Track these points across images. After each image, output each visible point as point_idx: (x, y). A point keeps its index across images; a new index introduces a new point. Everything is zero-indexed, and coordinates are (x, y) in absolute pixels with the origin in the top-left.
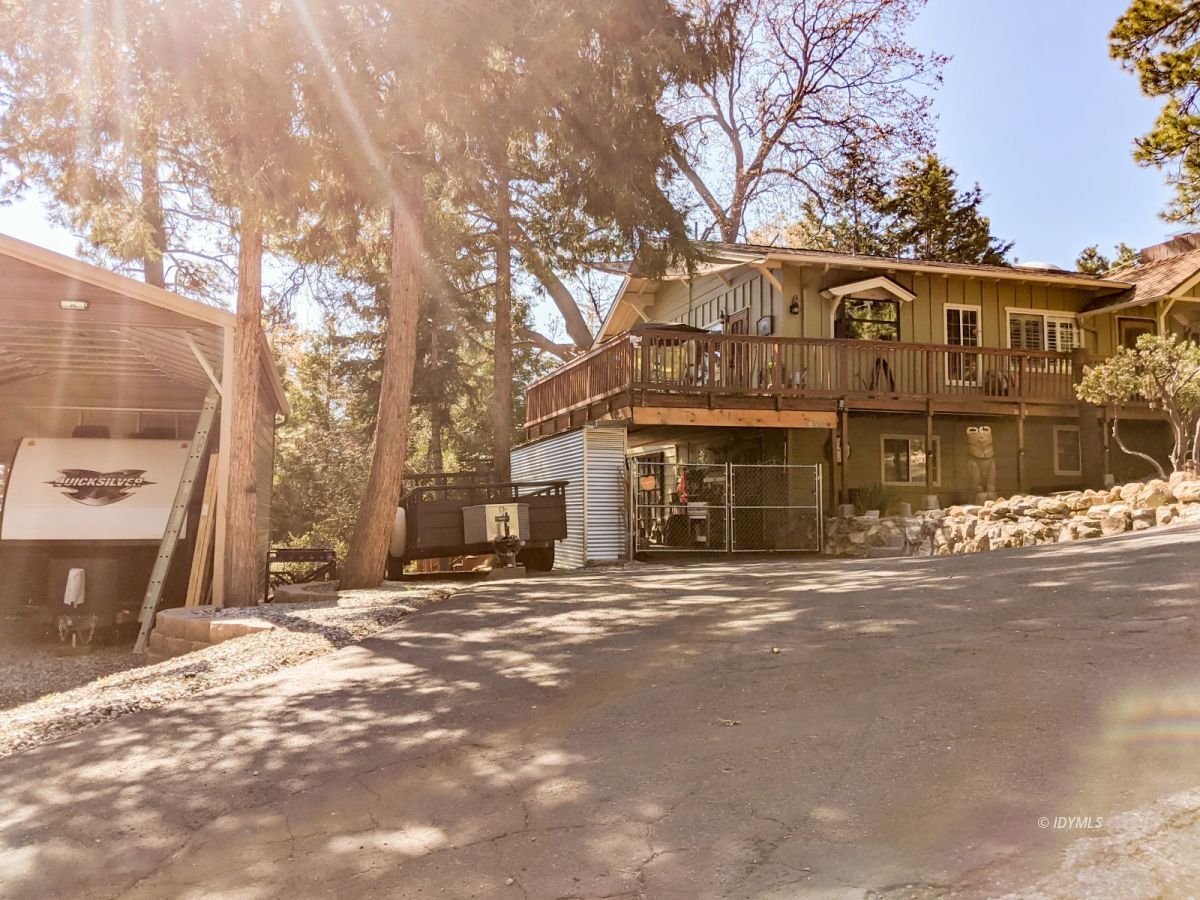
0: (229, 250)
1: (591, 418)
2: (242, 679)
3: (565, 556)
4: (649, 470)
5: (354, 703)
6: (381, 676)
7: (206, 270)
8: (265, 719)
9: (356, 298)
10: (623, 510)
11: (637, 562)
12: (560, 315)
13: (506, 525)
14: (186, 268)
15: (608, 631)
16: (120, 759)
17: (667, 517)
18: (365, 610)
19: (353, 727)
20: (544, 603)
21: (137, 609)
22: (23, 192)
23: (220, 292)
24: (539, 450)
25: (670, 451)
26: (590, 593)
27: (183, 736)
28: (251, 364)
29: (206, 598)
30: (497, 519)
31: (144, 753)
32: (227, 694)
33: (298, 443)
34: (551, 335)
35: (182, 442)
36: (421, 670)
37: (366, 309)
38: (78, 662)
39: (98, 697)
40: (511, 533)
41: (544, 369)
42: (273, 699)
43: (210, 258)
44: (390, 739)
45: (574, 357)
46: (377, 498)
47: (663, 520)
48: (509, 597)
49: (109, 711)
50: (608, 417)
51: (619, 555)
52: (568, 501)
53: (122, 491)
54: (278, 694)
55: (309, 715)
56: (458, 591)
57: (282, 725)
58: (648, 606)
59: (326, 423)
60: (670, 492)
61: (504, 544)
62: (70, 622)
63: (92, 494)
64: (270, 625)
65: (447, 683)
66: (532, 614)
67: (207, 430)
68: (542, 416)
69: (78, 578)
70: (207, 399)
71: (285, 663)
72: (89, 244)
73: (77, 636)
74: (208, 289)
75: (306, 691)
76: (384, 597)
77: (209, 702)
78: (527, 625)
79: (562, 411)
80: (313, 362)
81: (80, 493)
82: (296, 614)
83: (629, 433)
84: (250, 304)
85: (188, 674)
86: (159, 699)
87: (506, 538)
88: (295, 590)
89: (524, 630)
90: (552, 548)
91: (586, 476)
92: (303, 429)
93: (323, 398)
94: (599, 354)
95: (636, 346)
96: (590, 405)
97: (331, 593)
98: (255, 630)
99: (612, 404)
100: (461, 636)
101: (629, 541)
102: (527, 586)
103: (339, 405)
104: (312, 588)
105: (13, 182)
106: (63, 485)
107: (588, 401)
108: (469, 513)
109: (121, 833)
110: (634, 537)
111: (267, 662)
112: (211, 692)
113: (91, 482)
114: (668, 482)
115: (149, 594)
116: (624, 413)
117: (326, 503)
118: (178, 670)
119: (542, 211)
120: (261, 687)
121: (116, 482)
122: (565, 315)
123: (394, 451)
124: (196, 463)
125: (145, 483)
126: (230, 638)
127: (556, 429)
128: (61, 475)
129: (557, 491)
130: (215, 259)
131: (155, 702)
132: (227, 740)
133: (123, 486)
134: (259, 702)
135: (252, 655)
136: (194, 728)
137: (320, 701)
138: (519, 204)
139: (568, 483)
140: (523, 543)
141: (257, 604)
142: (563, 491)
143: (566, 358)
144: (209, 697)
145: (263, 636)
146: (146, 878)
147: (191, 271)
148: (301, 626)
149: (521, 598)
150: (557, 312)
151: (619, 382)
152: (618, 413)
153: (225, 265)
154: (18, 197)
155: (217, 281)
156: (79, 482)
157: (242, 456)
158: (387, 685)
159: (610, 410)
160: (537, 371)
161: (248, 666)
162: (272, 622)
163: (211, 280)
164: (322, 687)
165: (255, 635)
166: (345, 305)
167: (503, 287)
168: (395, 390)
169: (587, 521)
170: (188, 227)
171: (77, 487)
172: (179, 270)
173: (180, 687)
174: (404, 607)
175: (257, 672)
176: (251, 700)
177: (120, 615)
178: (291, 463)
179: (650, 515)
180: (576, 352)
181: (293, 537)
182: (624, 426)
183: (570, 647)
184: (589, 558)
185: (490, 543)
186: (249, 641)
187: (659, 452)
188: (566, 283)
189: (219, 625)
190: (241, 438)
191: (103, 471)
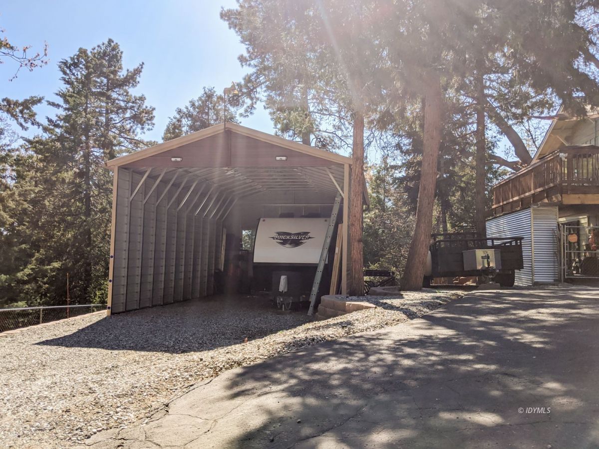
0: (338, 128)
1: (535, 202)
2: (368, 330)
3: (520, 279)
4: (570, 231)
5: (429, 346)
6: (440, 334)
7: (328, 139)
8: (387, 350)
9: (402, 145)
10: (557, 253)
11: (566, 283)
12: (511, 145)
13: (488, 260)
14: (320, 139)
15: (566, 320)
16: (326, 362)
17: (582, 258)
18: (419, 301)
19: (433, 358)
20: (520, 303)
21: (309, 295)
22: (253, 111)
23: (335, 148)
24: (503, 221)
25: (584, 220)
26: (547, 299)
27: (352, 354)
28: (359, 180)
29: (339, 291)
30: (483, 258)
31: (336, 360)
32: (365, 336)
33: (371, 219)
34: (506, 157)
35: (324, 219)
36: (460, 333)
37: (408, 150)
38: (286, 318)
39: (306, 333)
40: (491, 265)
41: (500, 176)
42: (388, 341)
43: (330, 133)
44: (455, 366)
45: (521, 169)
46: (418, 245)
47: (580, 260)
48: (497, 298)
49: (313, 340)
50: (546, 201)
51: (554, 280)
52: (523, 249)
53: (300, 241)
54: (390, 338)
55: (409, 350)
56: (466, 295)
57: (397, 354)
58: (588, 308)
59: (384, 209)
60: (584, 244)
61: (486, 271)
62: (282, 299)
63: (289, 242)
64: (374, 306)
65: (477, 340)
66: (515, 309)
67: (337, 213)
68: (503, 201)
69: (285, 280)
70: (336, 199)
71: (387, 324)
72: (280, 131)
73: (285, 306)
74: (330, 148)
75: (403, 338)
76: (427, 296)
77: (358, 339)
78: (514, 314)
79: (516, 198)
80: (378, 180)
81: (284, 242)
82: (385, 301)
83: (560, 209)
84: (359, 152)
85: (343, 325)
86: (333, 336)
87: (488, 267)
88: (379, 289)
89: (513, 317)
90: (513, 273)
91: (533, 234)
92: (374, 212)
93: (382, 197)
94: (540, 165)
95: (563, 159)
96: (533, 194)
97: (397, 292)
98: (367, 308)
99: (548, 193)
100: (476, 318)
101: (561, 272)
102: (505, 294)
103: (390, 200)
104: (387, 289)
105: (249, 107)
106: (277, 239)
107: (532, 192)
108: (466, 254)
109: (336, 396)
110: (564, 270)
111: (378, 323)
112: (357, 335)
113: (288, 237)
114: (583, 238)
115: (313, 289)
116: (556, 198)
117: (386, 248)
118: (338, 323)
119: (503, 89)
120: (380, 334)
121: (298, 237)
122: (514, 145)
123: (426, 222)
124: (332, 228)
125: (310, 238)
126: (356, 311)
127: (512, 208)
128: (276, 234)
129: (516, 243)
130: (332, 133)
131: (332, 337)
132: (373, 358)
133: (301, 239)
134: (381, 342)
135: (371, 319)
136: (354, 351)
137: (411, 343)
138: (491, 88)
139: (523, 238)
140: (498, 271)
141: (364, 296)
142: (521, 243)
143: (517, 169)
144: (357, 337)
145: (371, 310)
146: (353, 417)
147: (322, 140)
148: (389, 307)
149: (505, 300)
150: (509, 144)
151: (553, 180)
152: (552, 198)
153: (337, 135)
154: (251, 113)
155: (333, 143)
156: (283, 237)
157: (356, 224)
158: (444, 339)
159: (547, 197)
160: (496, 178)
161: (370, 324)
162: (374, 304)
163: (331, 143)
164: (410, 337)
165: (367, 310)
166: (397, 149)
167: (480, 133)
168: (426, 191)
169: (533, 259)
170: (321, 119)
171: (282, 240)
172: (317, 140)
173: (341, 331)
174: (439, 301)
175: (375, 327)
176: (377, 340)
177: (301, 298)
178: (367, 229)
179: (571, 256)
180: (521, 165)
181: (371, 265)
182: (556, 206)
183: (544, 327)
184: (535, 280)
185: (479, 270)
186: (366, 313)
187: (577, 220)
188: (515, 128)
189: (350, 304)
190: (355, 216)
191: (293, 233)
